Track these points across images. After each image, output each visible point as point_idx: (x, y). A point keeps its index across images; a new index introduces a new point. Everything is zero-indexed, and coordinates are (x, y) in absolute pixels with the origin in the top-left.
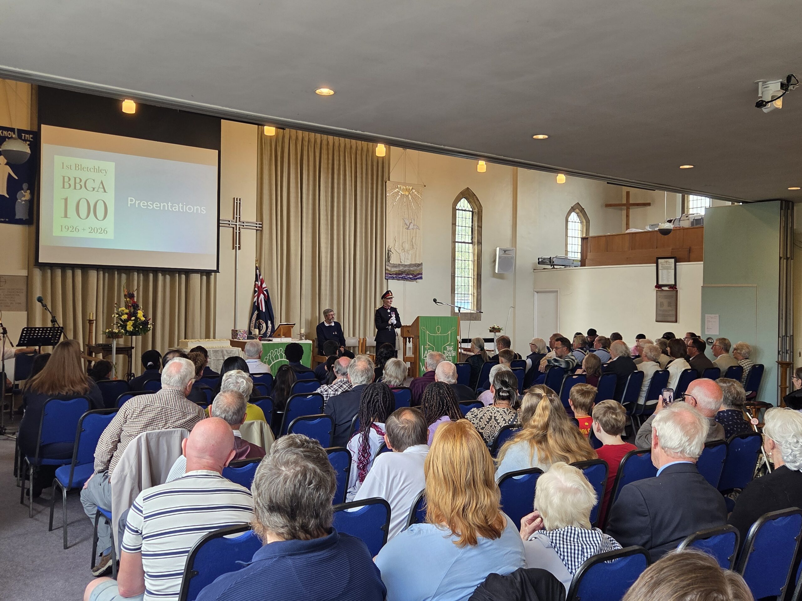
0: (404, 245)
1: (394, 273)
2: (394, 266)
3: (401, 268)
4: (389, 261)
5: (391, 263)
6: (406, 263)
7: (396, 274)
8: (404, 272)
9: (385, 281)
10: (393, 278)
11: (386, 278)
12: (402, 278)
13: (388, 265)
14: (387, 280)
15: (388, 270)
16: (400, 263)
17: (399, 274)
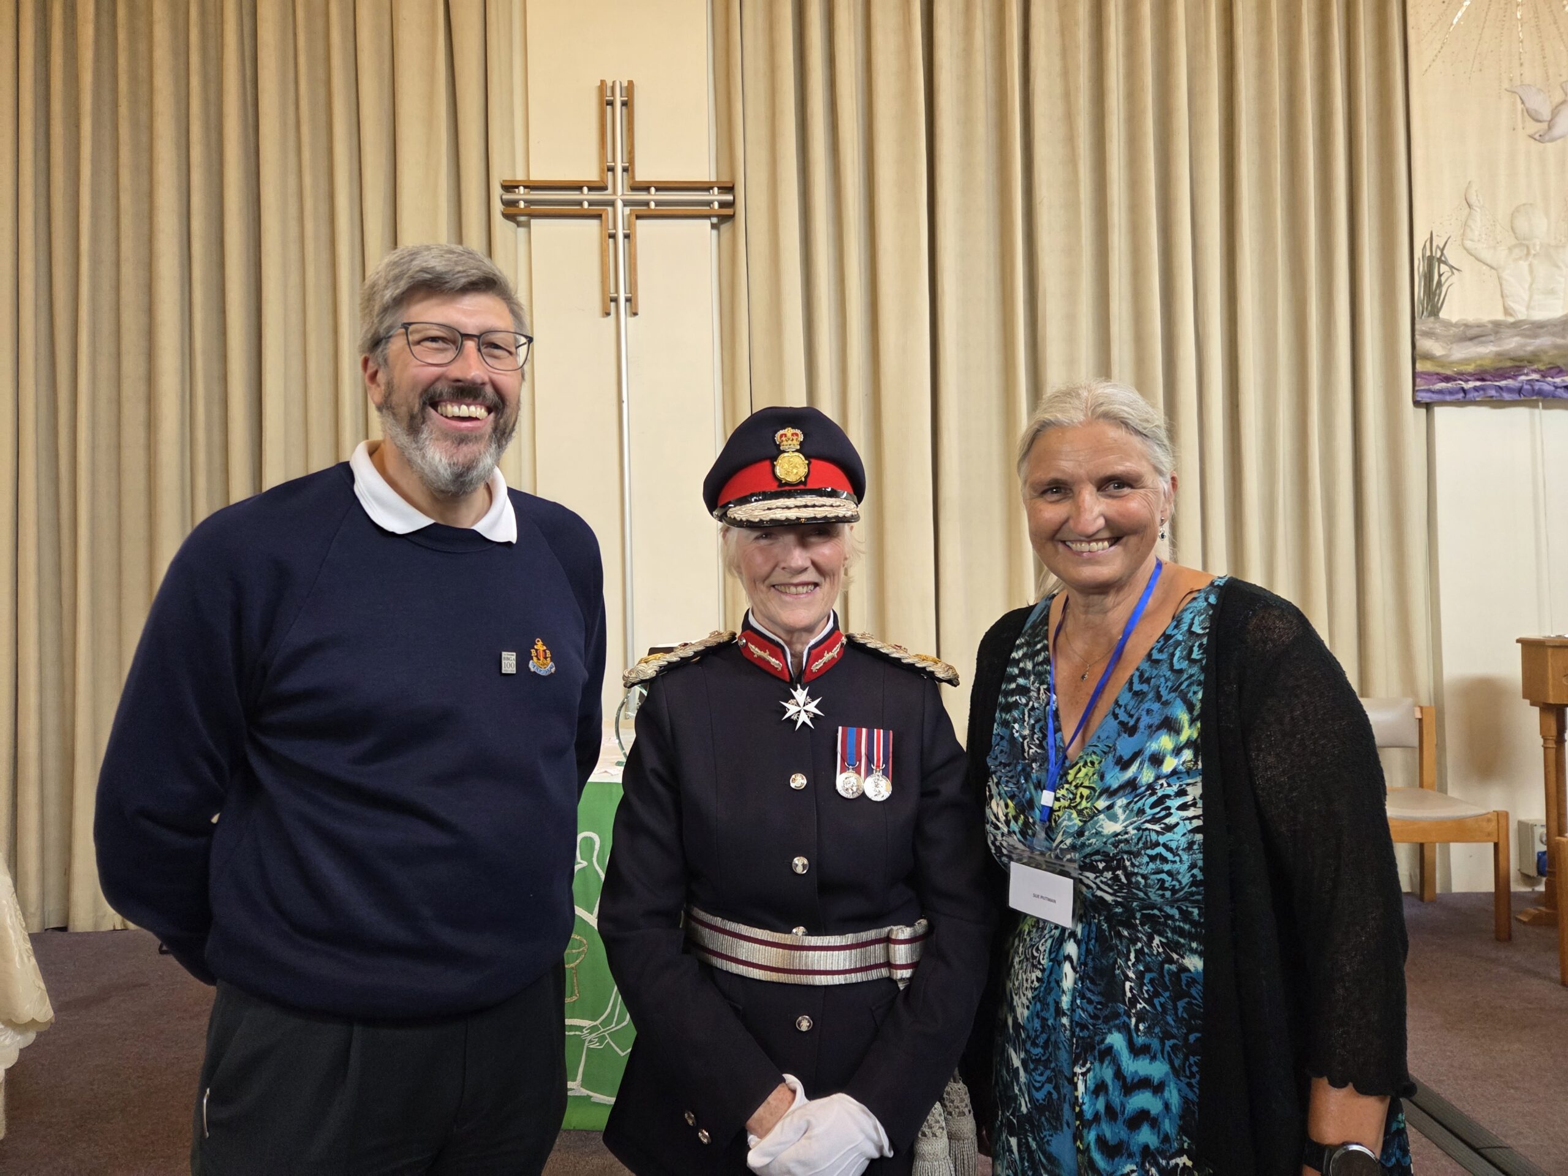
0: (1522, 224)
1: (1470, 368)
2: (1471, 334)
3: (1512, 344)
4: (1434, 312)
5: (1447, 324)
6: (1539, 315)
7: (1480, 376)
8: (1532, 359)
9: (1413, 418)
10: (1464, 399)
11: (1421, 397)
12: (1520, 391)
13: (1428, 334)
14: (1428, 406)
15: (1428, 357)
16: (1500, 316)
17: (1501, 374)
